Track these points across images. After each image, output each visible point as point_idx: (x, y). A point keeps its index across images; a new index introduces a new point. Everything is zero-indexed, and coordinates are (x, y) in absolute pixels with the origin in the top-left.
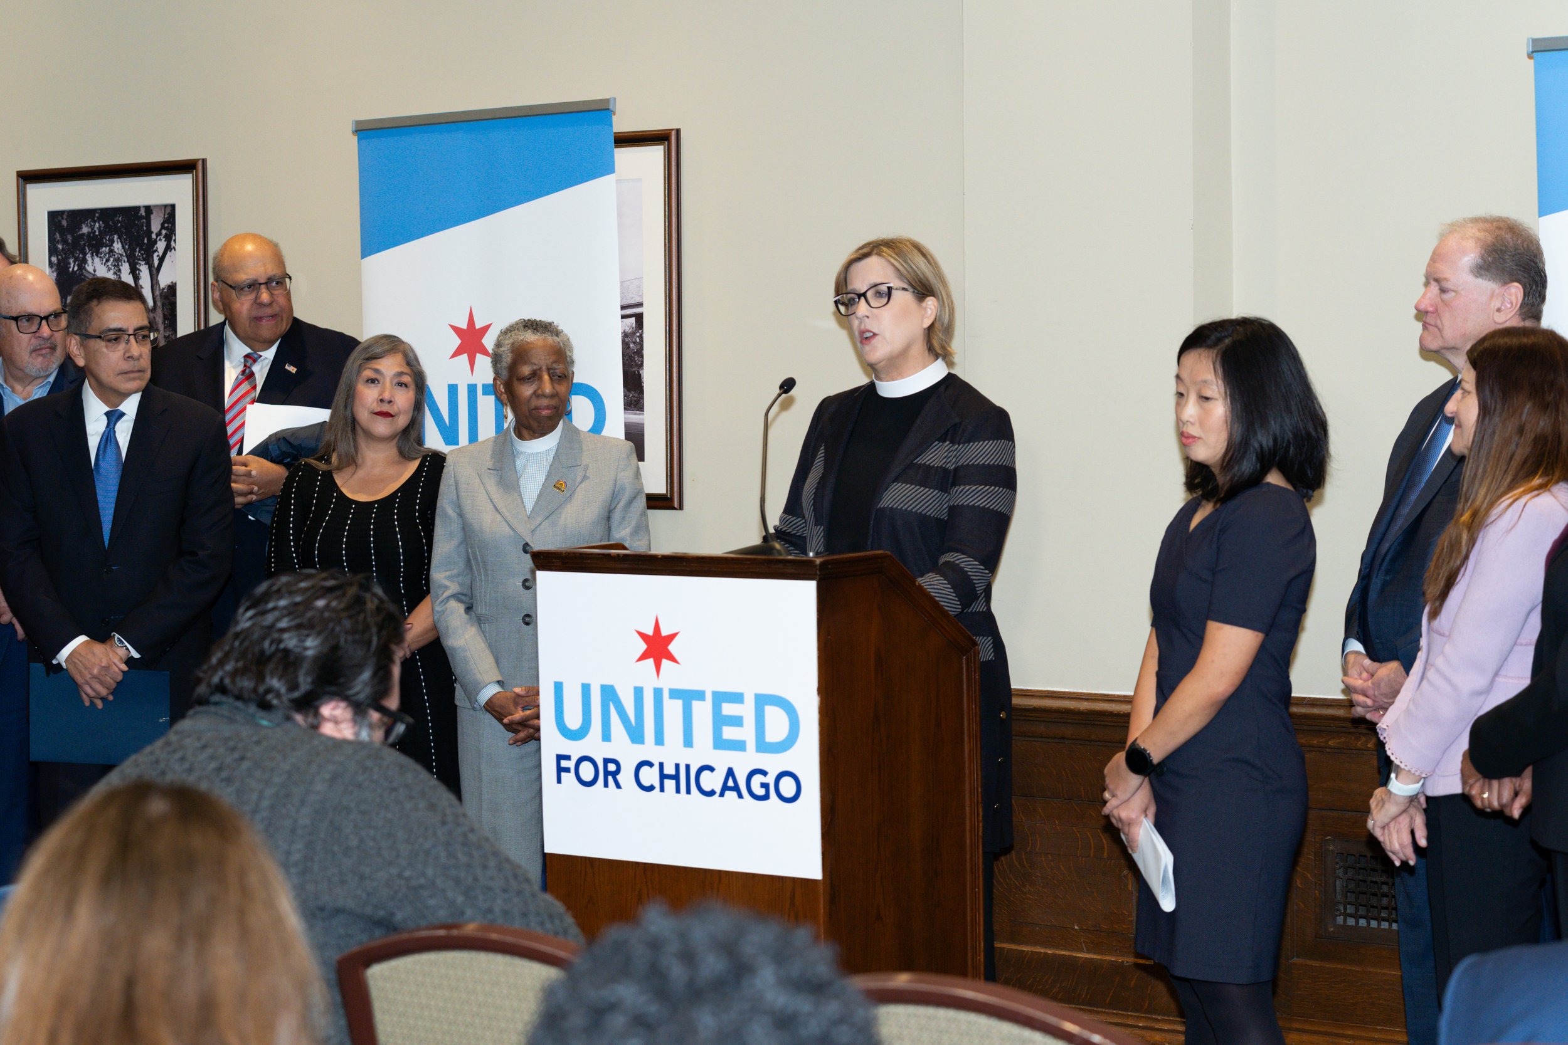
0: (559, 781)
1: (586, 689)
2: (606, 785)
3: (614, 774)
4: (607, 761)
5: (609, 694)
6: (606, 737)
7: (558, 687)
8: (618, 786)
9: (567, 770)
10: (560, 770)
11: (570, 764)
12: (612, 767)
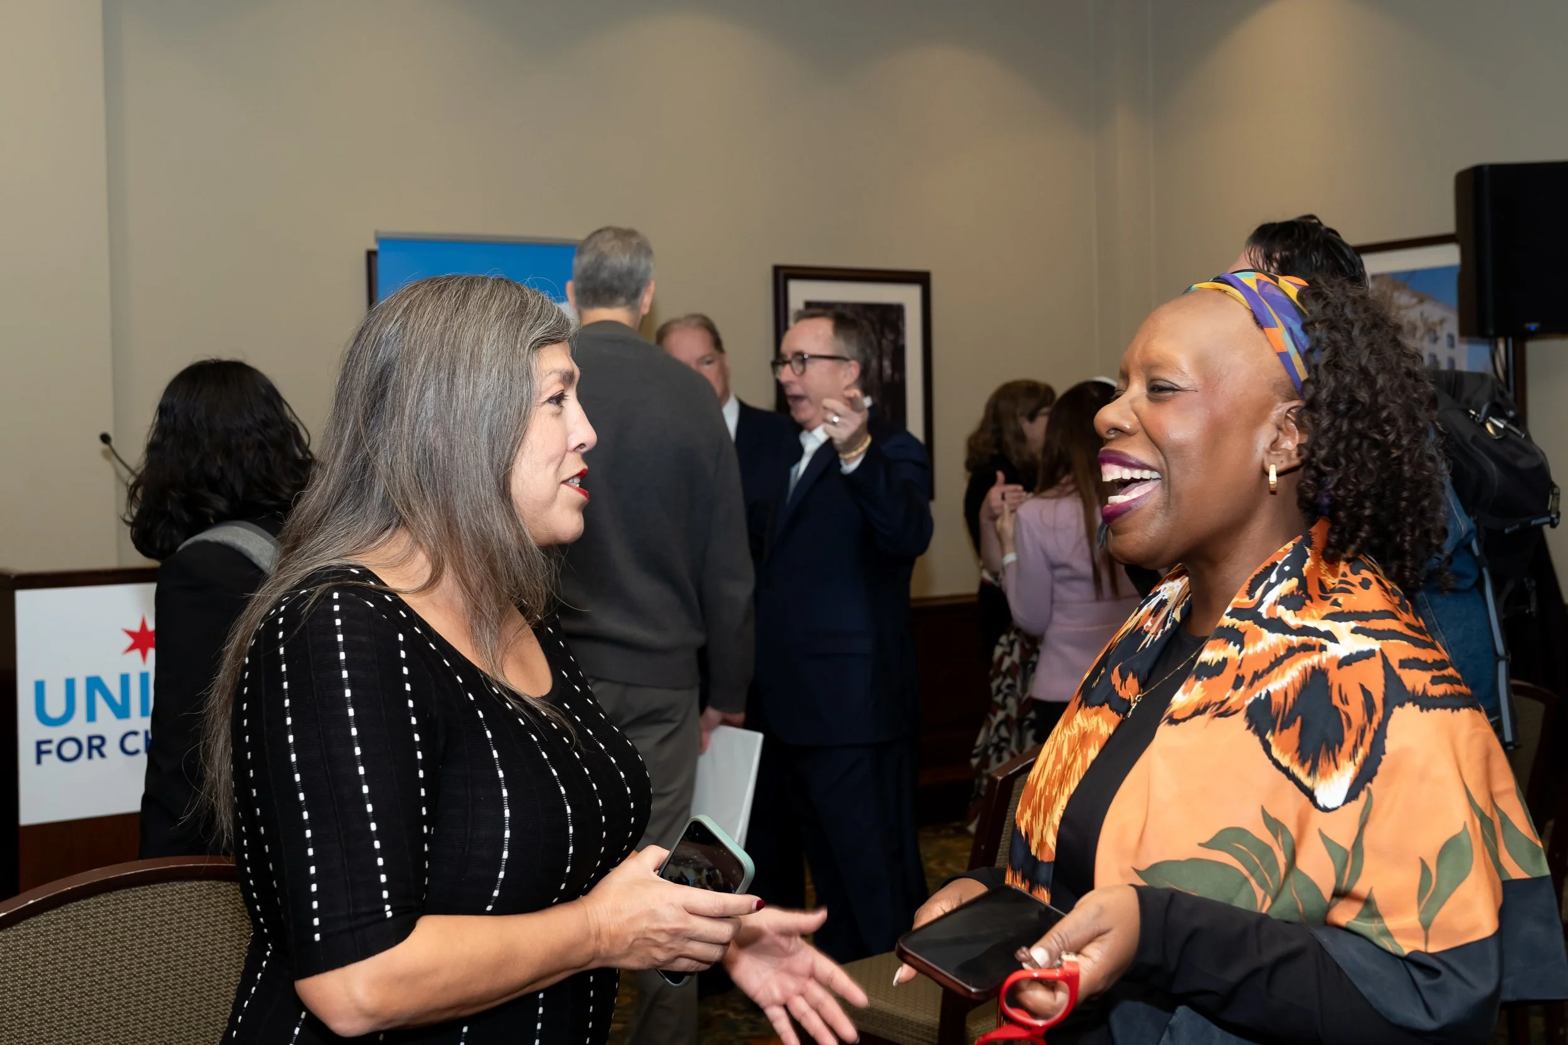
0: (39, 761)
1: (70, 684)
2: (90, 756)
3: (98, 748)
4: (90, 739)
5: (95, 684)
6: (91, 716)
7: (40, 687)
8: (102, 755)
9: (49, 752)
10: (40, 753)
11: (53, 747)
12: (96, 742)
